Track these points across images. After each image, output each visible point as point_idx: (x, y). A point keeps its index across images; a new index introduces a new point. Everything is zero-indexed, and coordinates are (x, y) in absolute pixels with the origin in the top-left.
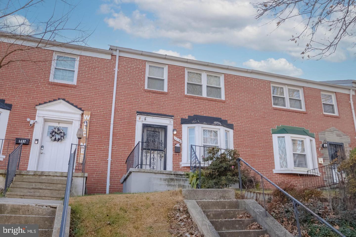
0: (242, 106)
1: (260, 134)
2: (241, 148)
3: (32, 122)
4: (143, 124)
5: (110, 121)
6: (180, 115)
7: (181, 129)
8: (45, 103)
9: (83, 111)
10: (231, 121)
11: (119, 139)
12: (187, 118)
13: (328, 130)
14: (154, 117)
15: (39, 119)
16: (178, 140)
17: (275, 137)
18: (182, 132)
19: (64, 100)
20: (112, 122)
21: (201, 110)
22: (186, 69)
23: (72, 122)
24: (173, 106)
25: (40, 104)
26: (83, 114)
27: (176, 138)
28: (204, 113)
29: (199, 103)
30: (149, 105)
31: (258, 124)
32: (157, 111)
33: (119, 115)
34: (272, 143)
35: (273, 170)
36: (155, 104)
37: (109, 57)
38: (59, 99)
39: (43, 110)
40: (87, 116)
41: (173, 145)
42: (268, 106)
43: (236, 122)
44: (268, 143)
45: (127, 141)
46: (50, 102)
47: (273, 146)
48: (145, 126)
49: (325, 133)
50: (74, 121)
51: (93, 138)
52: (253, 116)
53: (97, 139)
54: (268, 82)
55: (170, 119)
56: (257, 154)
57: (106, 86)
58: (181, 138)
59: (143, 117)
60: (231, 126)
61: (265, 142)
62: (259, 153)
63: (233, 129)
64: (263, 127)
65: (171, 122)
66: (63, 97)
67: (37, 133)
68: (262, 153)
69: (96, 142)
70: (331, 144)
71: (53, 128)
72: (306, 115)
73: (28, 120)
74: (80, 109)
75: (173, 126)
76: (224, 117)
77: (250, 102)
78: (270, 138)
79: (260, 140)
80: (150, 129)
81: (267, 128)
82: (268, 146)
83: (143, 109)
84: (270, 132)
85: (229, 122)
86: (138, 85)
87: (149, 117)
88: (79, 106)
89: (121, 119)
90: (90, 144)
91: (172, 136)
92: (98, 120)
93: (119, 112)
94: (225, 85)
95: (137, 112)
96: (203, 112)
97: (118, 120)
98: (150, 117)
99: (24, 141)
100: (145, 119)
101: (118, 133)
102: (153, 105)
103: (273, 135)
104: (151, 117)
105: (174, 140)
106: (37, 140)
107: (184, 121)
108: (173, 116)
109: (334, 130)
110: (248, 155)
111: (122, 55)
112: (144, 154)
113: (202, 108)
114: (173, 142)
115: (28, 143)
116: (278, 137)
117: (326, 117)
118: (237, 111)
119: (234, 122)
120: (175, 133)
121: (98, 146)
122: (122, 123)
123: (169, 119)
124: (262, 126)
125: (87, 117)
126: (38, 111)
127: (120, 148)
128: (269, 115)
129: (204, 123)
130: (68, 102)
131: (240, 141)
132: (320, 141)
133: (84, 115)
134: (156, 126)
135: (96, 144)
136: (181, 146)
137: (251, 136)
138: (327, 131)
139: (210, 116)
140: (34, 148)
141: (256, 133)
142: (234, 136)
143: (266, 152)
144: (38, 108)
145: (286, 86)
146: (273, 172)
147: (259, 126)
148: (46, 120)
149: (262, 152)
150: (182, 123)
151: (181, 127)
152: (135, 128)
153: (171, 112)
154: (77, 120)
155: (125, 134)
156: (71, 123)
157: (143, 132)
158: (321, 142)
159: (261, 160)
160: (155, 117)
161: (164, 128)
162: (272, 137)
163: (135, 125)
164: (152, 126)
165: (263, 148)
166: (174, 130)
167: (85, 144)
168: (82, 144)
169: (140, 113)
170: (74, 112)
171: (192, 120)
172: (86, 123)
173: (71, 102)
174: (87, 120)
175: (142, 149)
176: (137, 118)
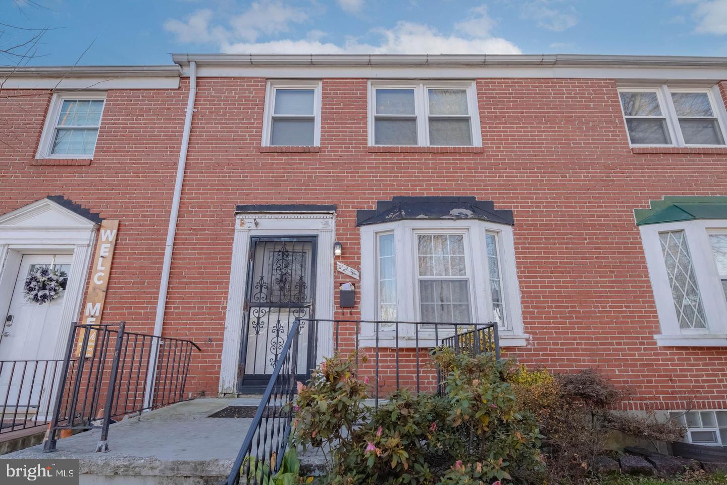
0: (535, 156)
1: (598, 229)
2: (541, 277)
4: (252, 237)
5: (165, 239)
6: (354, 203)
7: (359, 239)
9: (99, 220)
10: (503, 202)
11: (187, 283)
12: (374, 207)
14: (280, 216)
16: (348, 271)
17: (649, 233)
18: (359, 249)
20: (169, 241)
21: (415, 181)
22: (369, 83)
23: (73, 250)
24: (333, 181)
25: (2, 215)
26: (98, 229)
27: (342, 267)
28: (425, 189)
29: (409, 164)
30: (272, 185)
31: (590, 202)
32: (291, 198)
33: (191, 221)
34: (643, 253)
35: (656, 337)
36: (286, 181)
37: (174, 83)
38: (48, 198)
39: (6, 230)
40: (109, 232)
41: (336, 287)
42: (617, 148)
43: (521, 203)
44: (629, 253)
45: (208, 288)
46: (25, 206)
47: (645, 262)
48: (257, 243)
50: (76, 248)
51: (121, 288)
52: (570, 180)
53: (129, 288)
54: (608, 83)
55: (325, 216)
56: (596, 292)
57: (163, 152)
58: (357, 265)
59: (249, 219)
60: (505, 217)
61: (619, 253)
62: (602, 287)
63: (513, 225)
64: (606, 207)
65: (327, 223)
66: (58, 193)
68: (613, 287)
69: (128, 298)
74: (94, 216)
75: (334, 234)
76: (481, 194)
77: (560, 144)
78: (634, 239)
79: (600, 248)
81: (618, 211)
82: (631, 263)
83: (255, 198)
84: (630, 221)
85: (498, 206)
86: (242, 140)
87: (267, 216)
88: (93, 211)
89: (194, 230)
90: (111, 303)
91: (333, 261)
92: (136, 239)
93: (191, 212)
94: (481, 108)
95: (239, 208)
96: (419, 185)
97: (189, 235)
98: (270, 216)
100: (257, 224)
101: (185, 268)
102: (280, 185)
103: (640, 227)
104: (273, 216)
105: (337, 273)
107: (366, 218)
108: (334, 208)
110: (565, 297)
111: (205, 72)
112: (253, 318)
113: (416, 177)
114: (336, 277)
116: (661, 233)
118: (520, 172)
119: (513, 203)
120: (338, 251)
121: (130, 308)
122: (196, 239)
123: (322, 216)
124: (602, 207)
125: (108, 234)
127: (190, 308)
128: (623, 172)
129: (421, 216)
131: (538, 258)
133: (102, 231)
134: (286, 239)
135: (126, 303)
136: (359, 287)
137: (571, 239)
139: (440, 194)
141: (585, 229)
142: (515, 243)
143: (624, 282)
145: (665, 87)
146: (655, 343)
147: (595, 207)
148: (24, 253)
149: (609, 282)
150: (360, 224)
151: (359, 234)
152: (231, 249)
153: (329, 198)
154: (82, 246)
155: (205, 268)
156: (69, 253)
157: (252, 256)
159: (610, 307)
160: (283, 216)
161: (311, 241)
162: (639, 234)
163: (230, 242)
164: (276, 240)
165: (613, 272)
166: (336, 244)
167: (99, 306)
168: (89, 306)
169: (243, 209)
170: (73, 224)
171: (388, 212)
172: (105, 250)
173: (76, 200)
174: (107, 241)
175: (247, 307)
176: (238, 222)
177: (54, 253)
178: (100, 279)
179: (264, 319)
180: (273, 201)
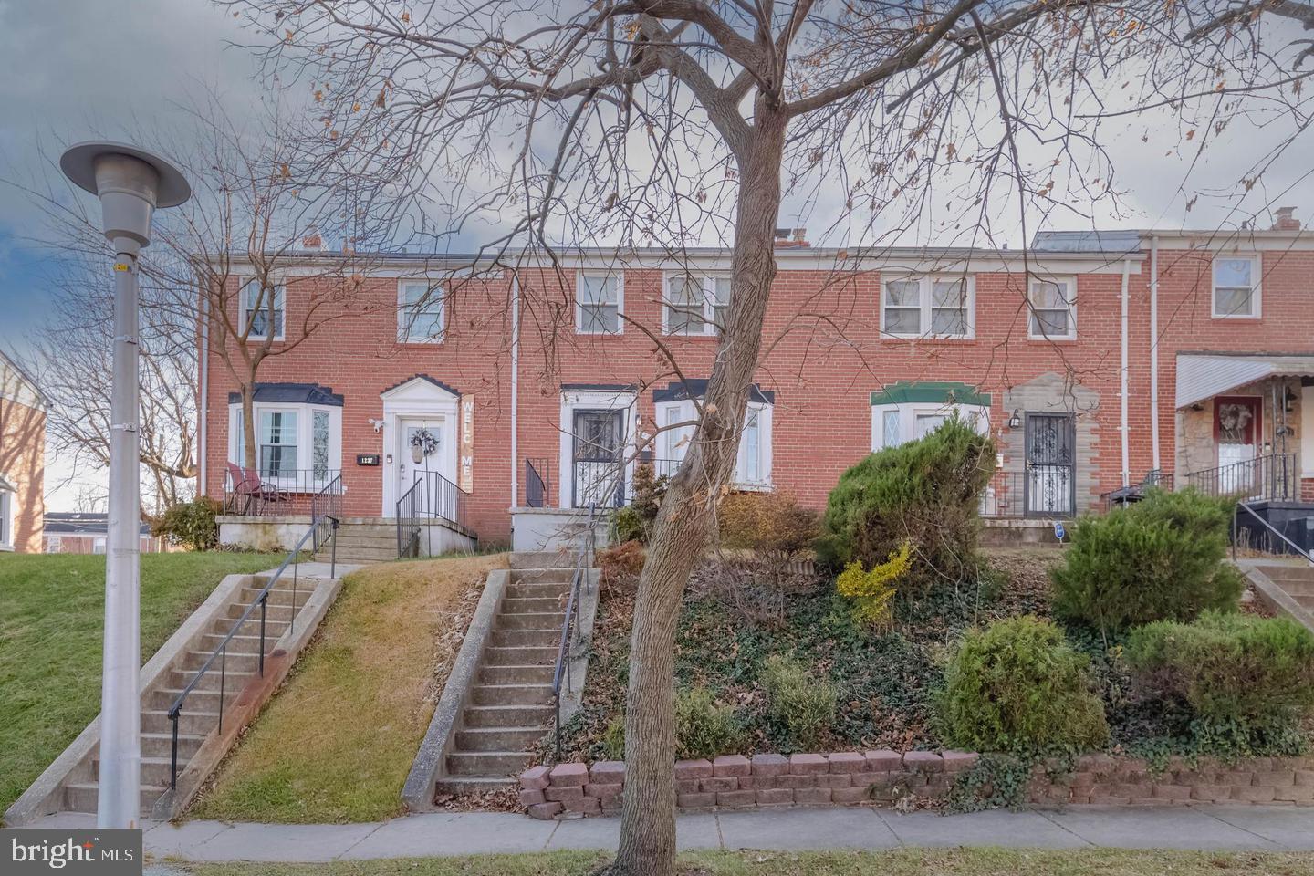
1: (839, 408)
2: (790, 444)
3: (378, 424)
4: (574, 410)
5: (511, 410)
7: (654, 412)
8: (395, 386)
9: (459, 395)
10: (768, 385)
11: (530, 443)
12: (667, 387)
13: (1033, 381)
14: (596, 393)
15: (389, 420)
16: (647, 437)
17: (877, 412)
18: (655, 420)
19: (425, 376)
20: (514, 412)
21: (698, 366)
22: (665, 273)
23: (444, 418)
24: (636, 365)
25: (387, 390)
26: (460, 401)
27: (642, 433)
28: (706, 373)
29: (695, 351)
30: (587, 368)
31: (836, 386)
32: (601, 379)
33: (527, 396)
34: (870, 427)
36: (598, 365)
38: (417, 376)
39: (392, 401)
40: (468, 404)
41: (637, 449)
42: (869, 338)
43: (782, 385)
44: (860, 427)
45: (544, 447)
46: (402, 383)
47: (869, 434)
48: (578, 414)
49: (1021, 390)
50: (446, 416)
51: (484, 446)
52: (824, 367)
53: (489, 446)
54: (873, 275)
55: (628, 394)
56: (829, 455)
59: (571, 396)
60: (767, 398)
61: (852, 426)
62: (835, 451)
63: (773, 403)
64: (849, 390)
65: (630, 400)
66: (422, 371)
67: (389, 445)
68: (842, 452)
69: (489, 453)
70: (1034, 417)
71: (415, 433)
72: (974, 348)
73: (371, 421)
74: (455, 392)
75: (635, 408)
78: (866, 416)
79: (838, 423)
80: (589, 418)
81: (858, 394)
82: (860, 434)
83: (575, 379)
84: (866, 401)
85: (763, 388)
86: (560, 327)
87: (586, 393)
88: (452, 387)
89: (530, 403)
90: (478, 456)
91: (635, 429)
92: (488, 410)
93: (527, 389)
95: (563, 386)
96: (702, 370)
97: (526, 407)
98: (588, 393)
99: (370, 461)
100: (578, 400)
101: (527, 433)
102: (594, 368)
103: (872, 407)
104: (590, 394)
105: (638, 439)
106: (390, 456)
107: (661, 396)
108: (635, 387)
109: (1053, 381)
110: (805, 459)
112: (579, 470)
113: (701, 362)
114: (637, 442)
115: (377, 462)
116: (886, 412)
117: (1033, 348)
118: (785, 359)
119: (776, 385)
120: (639, 422)
121: (492, 461)
122: (533, 411)
123: (625, 394)
124: (845, 390)
125: (468, 406)
126: (386, 405)
130: (432, 381)
131: (789, 429)
132: (1004, 411)
133: (463, 403)
134: (599, 412)
135: (488, 457)
136: (654, 450)
137: (817, 415)
138: (1030, 385)
140: (388, 471)
141: (829, 408)
142: (773, 418)
143: (852, 449)
144: (383, 397)
145: (927, 277)
147: (840, 390)
148: (401, 419)
149: (841, 448)
150: (655, 401)
151: (655, 409)
152: (559, 418)
153: (630, 379)
154: (452, 414)
155: (541, 432)
156: (442, 419)
157: (575, 424)
158: (1008, 414)
159: (838, 467)
160: (598, 393)
161: (619, 413)
162: (870, 412)
163: (558, 412)
164: (592, 412)
165: (845, 440)
166: (637, 416)
167: (470, 459)
168: (463, 458)
169: (566, 387)
170: (444, 398)
171: (676, 392)
172: (467, 418)
173: (438, 379)
174: (468, 411)
175: (574, 461)
176: (562, 398)
177: (424, 419)
178: (467, 439)
179: (587, 470)
180: (587, 381)
